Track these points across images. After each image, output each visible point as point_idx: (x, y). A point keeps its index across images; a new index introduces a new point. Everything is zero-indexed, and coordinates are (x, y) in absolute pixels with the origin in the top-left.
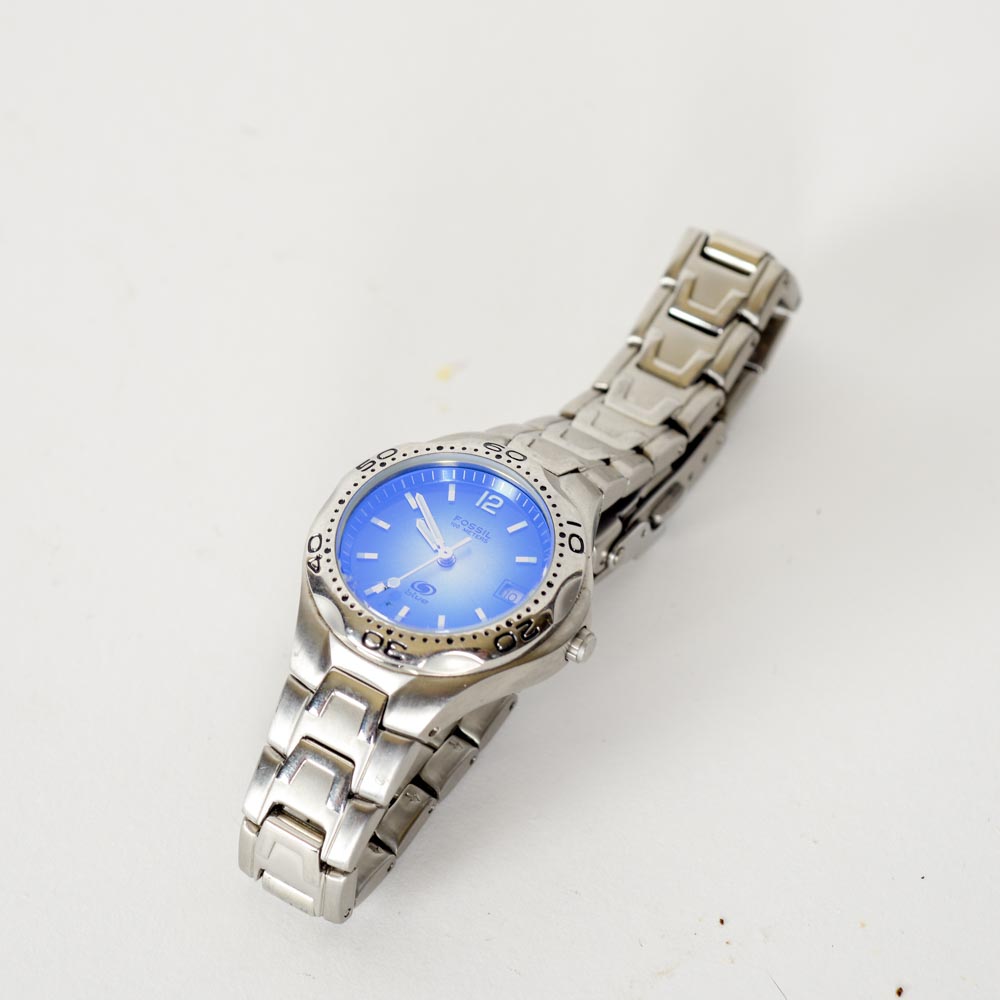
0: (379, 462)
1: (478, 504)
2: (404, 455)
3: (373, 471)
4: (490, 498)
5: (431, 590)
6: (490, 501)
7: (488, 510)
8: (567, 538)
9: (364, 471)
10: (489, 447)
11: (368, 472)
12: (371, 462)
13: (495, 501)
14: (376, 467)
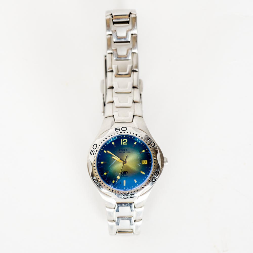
0: (95, 150)
1: (122, 144)
2: (100, 145)
8: (150, 145)
9: (93, 155)
10: (117, 130)
11: (95, 155)
12: (93, 151)
13: (125, 141)
14: (95, 152)
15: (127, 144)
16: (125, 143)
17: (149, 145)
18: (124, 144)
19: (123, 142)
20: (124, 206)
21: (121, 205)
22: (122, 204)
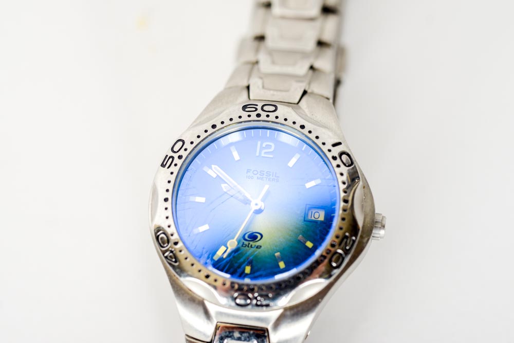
0: (176, 156)
1: (257, 154)
2: (192, 143)
3: (176, 165)
4: (264, 146)
5: (259, 237)
6: (265, 148)
7: (266, 156)
8: (338, 159)
9: (168, 168)
10: (247, 110)
11: (173, 168)
12: (170, 157)
13: (268, 147)
14: (176, 160)
15: (271, 156)
16: (265, 153)
17: (334, 158)
18: (263, 155)
19: (262, 148)
20: (239, 339)
21: (230, 332)
22: (233, 332)
